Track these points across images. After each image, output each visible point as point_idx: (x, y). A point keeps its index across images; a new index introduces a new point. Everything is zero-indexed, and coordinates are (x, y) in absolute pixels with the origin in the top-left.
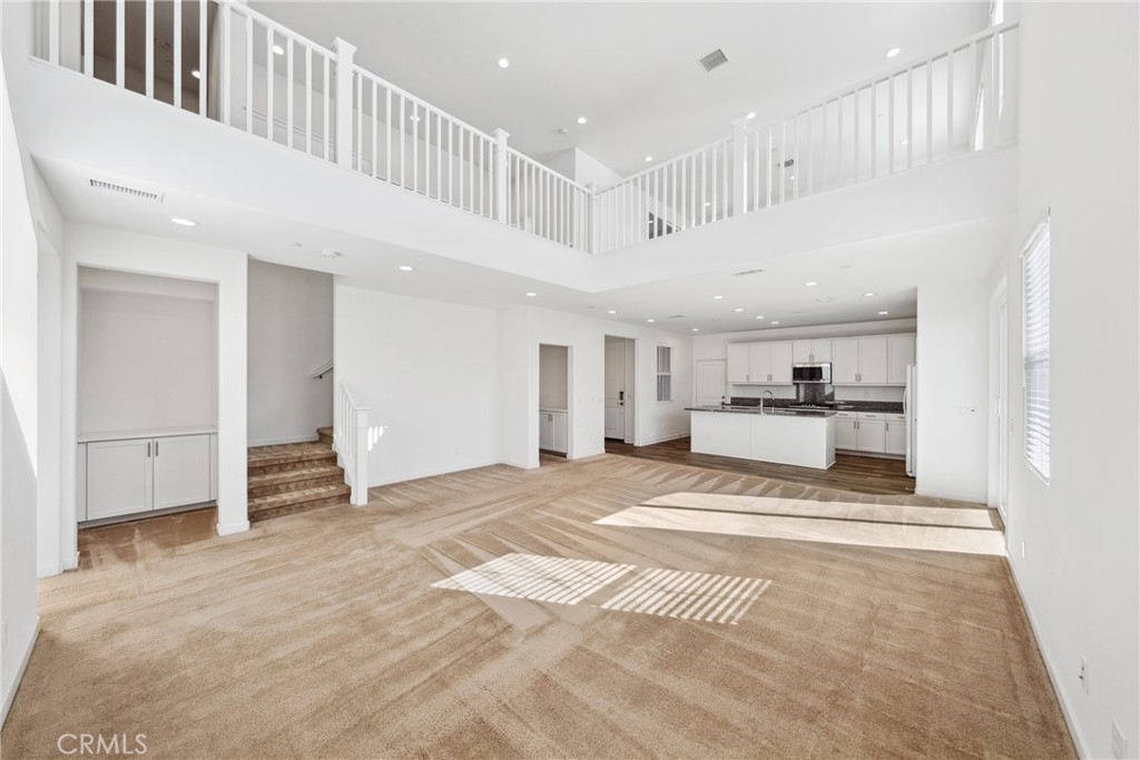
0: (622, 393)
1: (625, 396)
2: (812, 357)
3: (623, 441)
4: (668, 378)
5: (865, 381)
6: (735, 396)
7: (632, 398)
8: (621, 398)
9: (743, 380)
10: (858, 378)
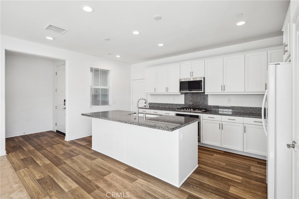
0: (65, 101)
2: (192, 73)
4: (106, 90)
5: (228, 91)
10: (223, 88)
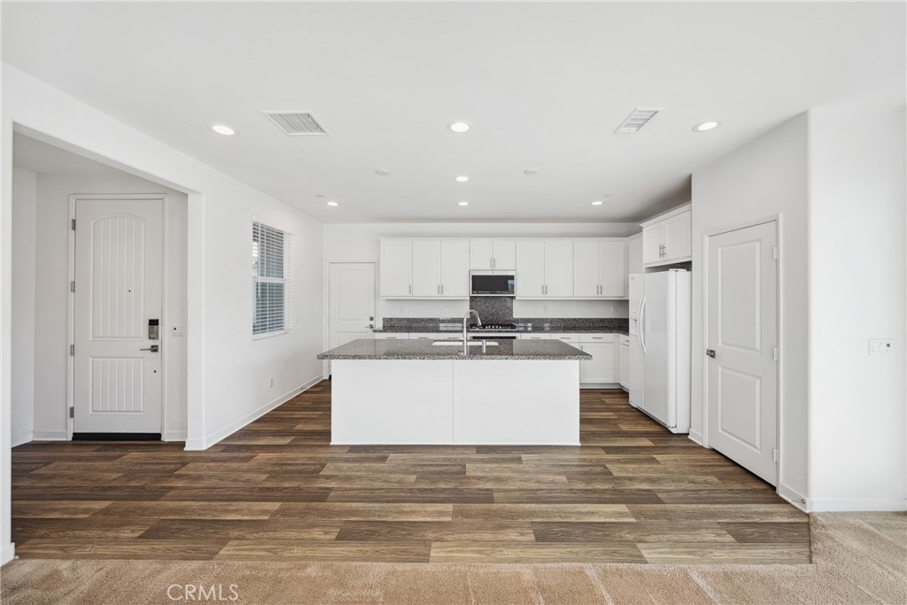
0: (153, 323)
1: (164, 329)
2: (493, 261)
3: (157, 436)
4: (280, 288)
5: (552, 294)
6: (389, 316)
7: (181, 332)
8: (153, 335)
9: (403, 293)
10: (545, 290)
